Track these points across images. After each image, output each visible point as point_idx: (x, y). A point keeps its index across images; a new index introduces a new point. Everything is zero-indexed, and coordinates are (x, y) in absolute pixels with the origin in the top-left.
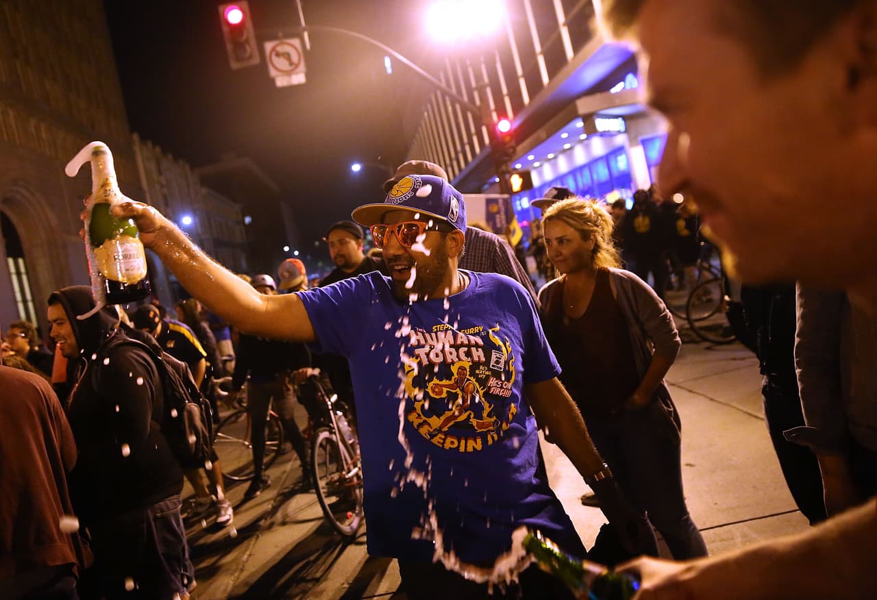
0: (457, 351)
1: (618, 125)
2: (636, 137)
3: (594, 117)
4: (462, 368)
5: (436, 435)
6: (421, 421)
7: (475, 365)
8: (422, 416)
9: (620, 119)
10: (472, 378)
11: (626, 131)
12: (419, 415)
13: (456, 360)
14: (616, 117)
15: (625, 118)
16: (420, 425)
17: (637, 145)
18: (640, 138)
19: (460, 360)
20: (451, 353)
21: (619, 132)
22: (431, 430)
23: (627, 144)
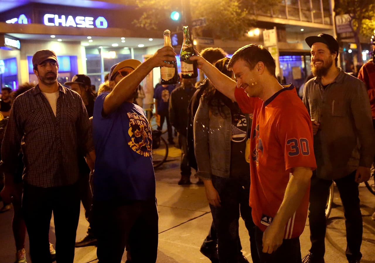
0: (140, 121)
1: (16, 44)
2: (25, 54)
3: (5, 36)
4: (142, 127)
5: (138, 150)
6: (133, 145)
7: (145, 127)
8: (134, 143)
9: (18, 41)
10: (145, 131)
11: (20, 50)
12: (133, 142)
13: (140, 124)
14: (16, 39)
15: (21, 41)
16: (133, 146)
17: (25, 59)
18: (28, 55)
19: (141, 125)
20: (139, 122)
21: (16, 49)
22: (137, 148)
23: (18, 58)
